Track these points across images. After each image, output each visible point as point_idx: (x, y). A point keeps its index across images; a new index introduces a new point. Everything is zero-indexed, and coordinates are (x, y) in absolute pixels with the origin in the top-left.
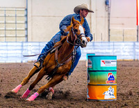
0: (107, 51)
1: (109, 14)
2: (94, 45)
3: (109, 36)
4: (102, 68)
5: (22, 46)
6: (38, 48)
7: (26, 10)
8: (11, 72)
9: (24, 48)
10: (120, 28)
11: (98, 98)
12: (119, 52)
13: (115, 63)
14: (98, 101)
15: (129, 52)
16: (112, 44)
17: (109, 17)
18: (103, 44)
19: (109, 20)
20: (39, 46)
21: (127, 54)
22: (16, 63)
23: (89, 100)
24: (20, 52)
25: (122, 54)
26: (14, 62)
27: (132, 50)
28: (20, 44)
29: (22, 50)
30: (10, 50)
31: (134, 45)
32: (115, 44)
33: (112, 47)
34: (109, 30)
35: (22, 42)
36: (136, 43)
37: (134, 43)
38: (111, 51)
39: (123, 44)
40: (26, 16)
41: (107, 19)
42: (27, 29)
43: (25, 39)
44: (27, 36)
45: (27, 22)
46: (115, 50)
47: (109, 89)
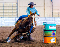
0: (52, 21)
1: (52, 5)
2: (46, 19)
3: (52, 15)
5: (15, 19)
7: (17, 4)
10: (57, 11)
12: (57, 22)
13: (55, 27)
14: (48, 43)
17: (52, 7)
18: (50, 18)
30: (10, 21)
32: (55, 18)
33: (54, 20)
34: (53, 12)
35: (15, 18)
39: (58, 18)
40: (17, 6)
42: (17, 12)
43: (16, 16)
45: (17, 9)
47: (53, 38)
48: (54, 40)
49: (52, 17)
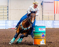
0: (42, 24)
1: (43, 9)
3: (43, 18)
4: (39, 31)
5: (6, 22)
6: (13, 23)
7: (8, 7)
8: (1, 33)
9: (7, 23)
12: (47, 25)
14: (38, 45)
17: (43, 10)
19: (43, 11)
21: (50, 25)
24: (5, 24)
25: (48, 25)
27: (52, 24)
29: (6, 24)
31: (53, 22)
32: (45, 21)
34: (43, 15)
36: (54, 21)
37: (53, 21)
38: (43, 24)
40: (8, 9)
42: (8, 15)
44: (8, 18)
45: (8, 12)
46: (45, 24)
47: (42, 40)
49: (43, 20)
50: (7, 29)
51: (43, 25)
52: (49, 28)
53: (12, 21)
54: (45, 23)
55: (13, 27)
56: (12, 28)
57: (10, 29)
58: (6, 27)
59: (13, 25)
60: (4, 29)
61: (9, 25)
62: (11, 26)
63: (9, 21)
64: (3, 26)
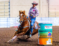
1: (49, 4)
2: (41, 19)
3: (49, 14)
5: (7, 20)
6: (15, 20)
7: (9, 2)
8: (2, 32)
10: (54, 11)
11: (44, 44)
12: (53, 22)
15: (58, 22)
16: (50, 18)
17: (49, 6)
18: (46, 18)
19: (49, 7)
20: (16, 20)
21: (57, 23)
22: (5, 28)
23: (39, 45)
24: (6, 22)
25: (55, 23)
26: (4, 27)
28: (6, 19)
30: (2, 22)
32: (52, 18)
33: (50, 20)
34: (49, 12)
35: (8, 18)
40: (9, 5)
41: (48, 7)
42: (9, 12)
43: (9, 16)
44: (10, 15)
45: (9, 8)
46: (52, 22)
47: (49, 39)
48: (50, 42)
49: (49, 17)
50: (8, 27)
51: (49, 22)
52: (56, 26)
53: (15, 19)
54: (52, 20)
55: (16, 25)
56: (14, 27)
57: (12, 27)
58: (7, 25)
59: (16, 23)
60: (6, 28)
61: (11, 23)
62: (13, 24)
63: (11, 19)
64: (4, 25)
